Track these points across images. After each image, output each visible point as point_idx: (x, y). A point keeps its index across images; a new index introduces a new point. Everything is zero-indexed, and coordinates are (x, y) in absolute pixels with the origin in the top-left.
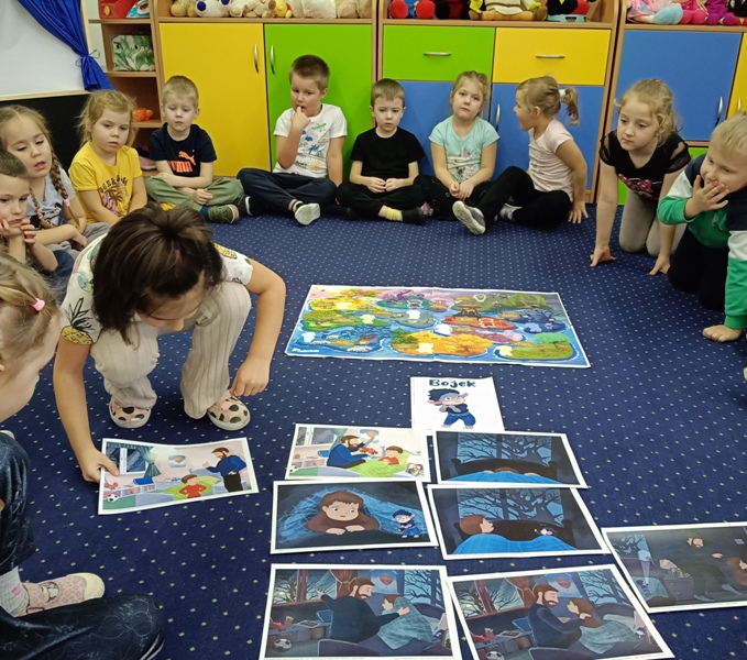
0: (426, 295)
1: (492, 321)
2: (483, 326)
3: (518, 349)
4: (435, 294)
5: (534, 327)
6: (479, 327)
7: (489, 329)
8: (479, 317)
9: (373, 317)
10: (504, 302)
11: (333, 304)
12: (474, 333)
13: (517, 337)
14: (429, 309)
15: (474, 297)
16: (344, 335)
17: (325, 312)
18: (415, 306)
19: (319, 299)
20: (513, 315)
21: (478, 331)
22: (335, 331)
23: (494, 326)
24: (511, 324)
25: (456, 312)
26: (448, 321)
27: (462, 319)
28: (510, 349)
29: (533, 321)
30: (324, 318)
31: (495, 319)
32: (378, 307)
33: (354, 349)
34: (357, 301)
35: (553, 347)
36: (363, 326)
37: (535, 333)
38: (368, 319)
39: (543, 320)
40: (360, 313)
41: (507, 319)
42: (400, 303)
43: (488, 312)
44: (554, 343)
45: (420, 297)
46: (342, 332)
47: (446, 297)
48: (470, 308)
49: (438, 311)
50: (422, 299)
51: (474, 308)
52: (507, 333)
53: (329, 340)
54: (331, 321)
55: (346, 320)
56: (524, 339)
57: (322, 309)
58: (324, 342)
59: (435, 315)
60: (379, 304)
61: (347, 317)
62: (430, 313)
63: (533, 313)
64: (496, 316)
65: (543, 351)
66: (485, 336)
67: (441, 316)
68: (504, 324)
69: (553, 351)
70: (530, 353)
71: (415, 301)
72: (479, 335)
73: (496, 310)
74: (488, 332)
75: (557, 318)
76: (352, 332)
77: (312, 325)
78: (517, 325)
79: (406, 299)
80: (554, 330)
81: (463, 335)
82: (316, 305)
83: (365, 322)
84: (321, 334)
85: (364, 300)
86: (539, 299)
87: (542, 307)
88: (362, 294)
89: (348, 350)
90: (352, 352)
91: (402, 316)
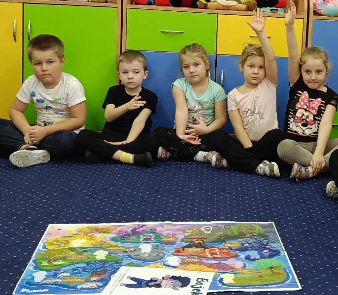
0: (159, 229)
1: (217, 250)
2: (209, 256)
3: (239, 276)
4: (166, 228)
5: (254, 254)
6: (206, 257)
7: (214, 258)
8: (205, 248)
9: (106, 253)
10: (228, 233)
11: (68, 242)
12: (201, 263)
13: (238, 264)
14: (161, 242)
15: (202, 229)
16: (76, 272)
17: (58, 251)
18: (147, 240)
19: (54, 238)
20: (235, 244)
21: (204, 261)
22: (67, 268)
23: (219, 255)
24: (234, 253)
25: (185, 244)
26: (177, 253)
27: (190, 250)
28: (232, 276)
29: (253, 248)
30: (57, 256)
31: (220, 249)
32: (112, 243)
33: (84, 286)
34: (92, 238)
35: (269, 272)
36: (96, 262)
37: (255, 259)
38: (101, 255)
39: (261, 247)
40: (94, 249)
41: (231, 248)
42: (133, 238)
43: (214, 242)
44: (271, 268)
45: (153, 231)
46: (74, 270)
47: (177, 230)
48: (198, 239)
49: (168, 243)
50: (154, 233)
51: (202, 239)
52: (230, 262)
53: (60, 278)
54: (64, 259)
55: (79, 257)
56: (245, 266)
57: (56, 248)
58: (54, 280)
59: (166, 247)
60: (113, 239)
61: (80, 254)
62: (161, 246)
63: (253, 241)
64: (221, 246)
65: (261, 276)
66: (211, 266)
67: (171, 249)
68: (228, 253)
69: (269, 276)
70: (250, 279)
71: (148, 235)
72: (205, 264)
73: (221, 240)
74: (213, 262)
75: (273, 245)
76: (84, 269)
77: (45, 263)
78: (239, 253)
79: (139, 233)
80: (271, 256)
81: (191, 265)
82: (50, 244)
83: (98, 258)
84: (52, 273)
85: (99, 237)
86: (258, 228)
87: (260, 235)
88: (97, 230)
89: (78, 287)
90: (82, 288)
91: (134, 250)
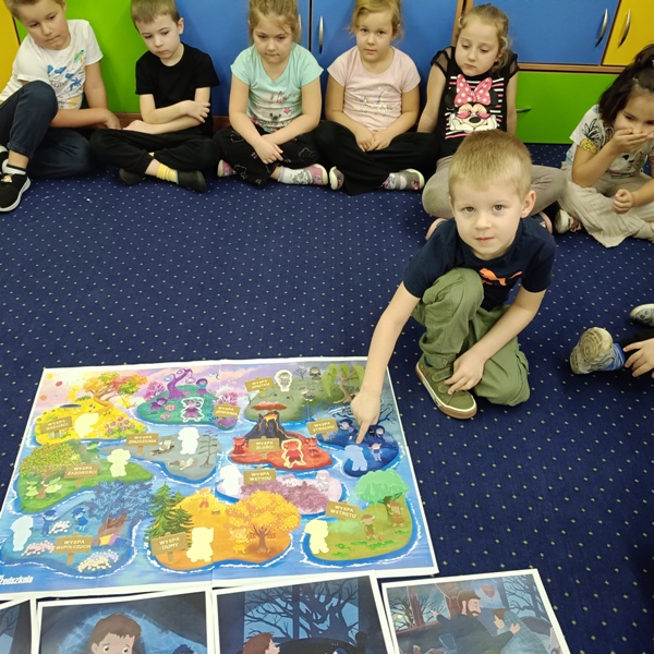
1: (299, 445)
2: (287, 463)
4: (222, 376)
6: (281, 467)
7: (296, 470)
8: (282, 438)
9: (127, 455)
10: (317, 390)
11: (70, 421)
12: (274, 487)
13: (334, 489)
14: (213, 421)
15: (276, 377)
17: (54, 449)
18: (192, 414)
19: (49, 410)
21: (280, 478)
22: (65, 506)
23: (302, 461)
24: (326, 452)
26: (238, 453)
27: (258, 444)
28: (325, 527)
30: (52, 466)
31: (305, 441)
32: (139, 424)
33: (89, 563)
34: (106, 408)
35: (384, 514)
36: (111, 485)
37: (359, 473)
38: (118, 463)
40: (109, 444)
41: (320, 438)
42: (171, 407)
43: (295, 419)
44: (386, 501)
48: (270, 408)
49: (224, 424)
51: (276, 410)
52: (321, 480)
53: (52, 538)
54: (61, 475)
55: (84, 471)
56: (344, 494)
59: (220, 437)
60: (140, 412)
61: (87, 458)
62: (213, 432)
64: (305, 432)
65: (370, 529)
67: (229, 442)
68: (316, 454)
70: (353, 538)
71: (193, 400)
72: (281, 491)
76: (92, 508)
77: (32, 490)
78: (334, 452)
79: (180, 394)
80: (384, 463)
83: (114, 472)
84: (42, 520)
88: (117, 385)
89: (80, 568)
90: (86, 573)
91: (172, 447)
